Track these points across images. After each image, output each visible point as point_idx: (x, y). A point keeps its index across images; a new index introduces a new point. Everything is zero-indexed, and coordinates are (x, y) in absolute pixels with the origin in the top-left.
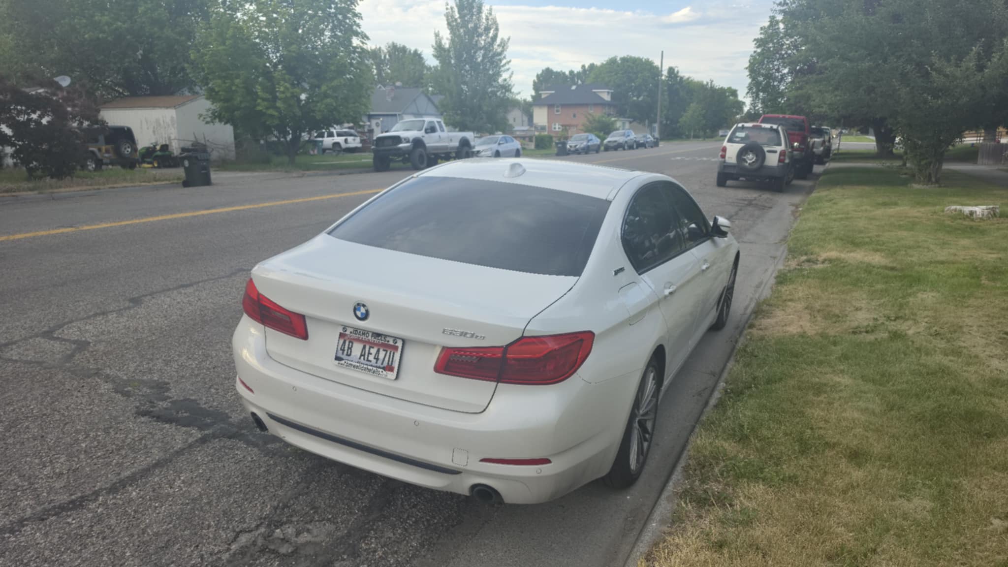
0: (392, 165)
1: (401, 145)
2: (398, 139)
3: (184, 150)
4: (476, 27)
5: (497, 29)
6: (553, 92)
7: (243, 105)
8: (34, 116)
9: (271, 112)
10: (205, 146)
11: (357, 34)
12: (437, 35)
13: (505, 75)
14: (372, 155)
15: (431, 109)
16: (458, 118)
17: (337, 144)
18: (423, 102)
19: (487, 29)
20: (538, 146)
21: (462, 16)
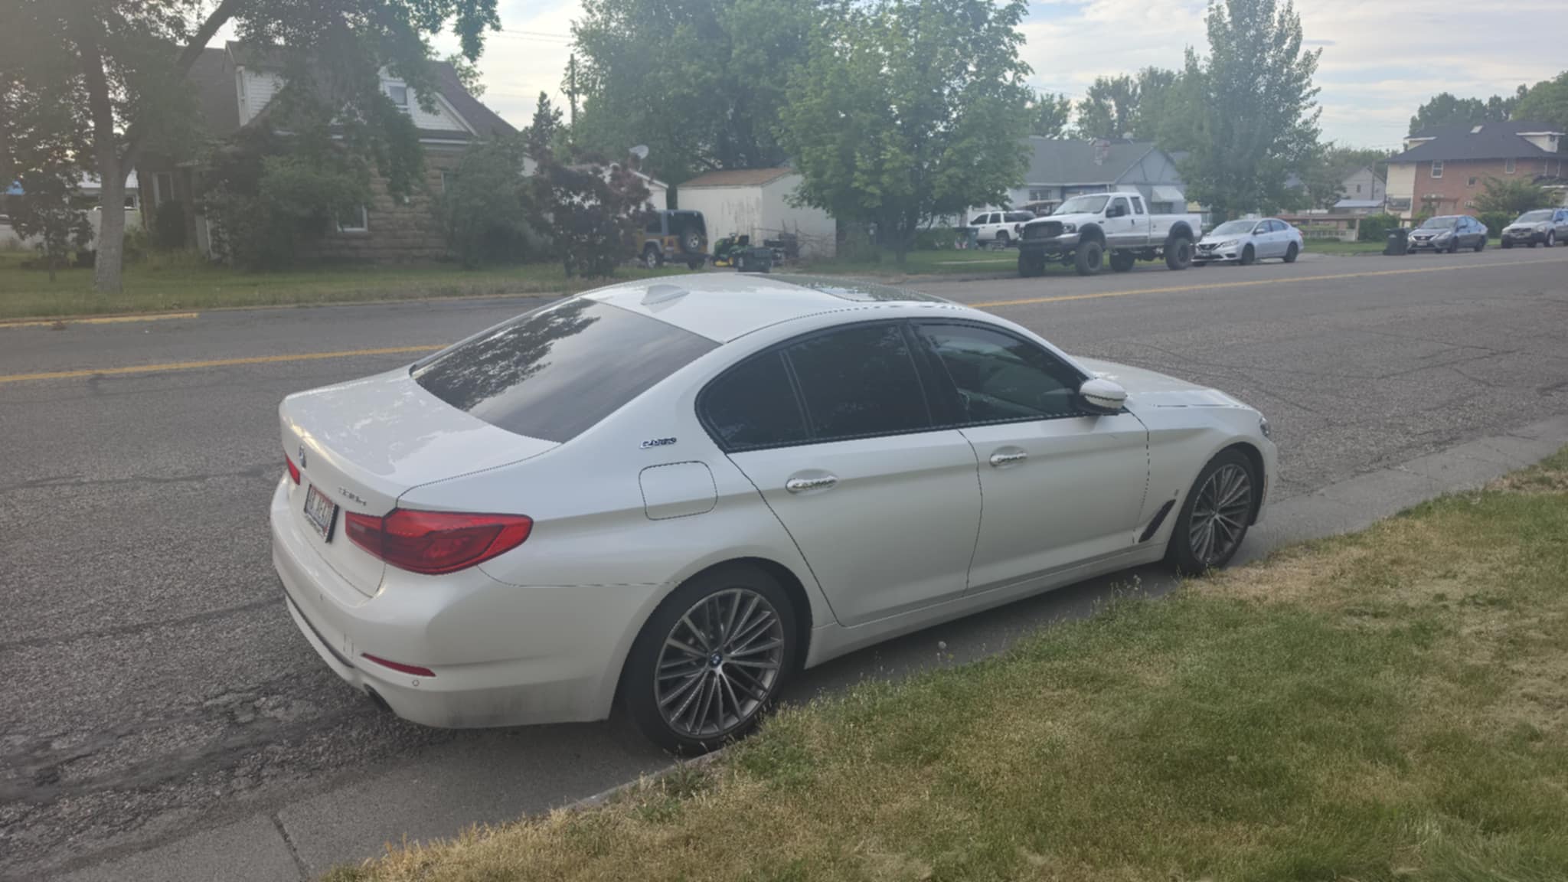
0: (1048, 267)
1: (1063, 236)
2: (1058, 227)
3: (767, 243)
4: (1261, 36)
5: (1298, 37)
6: (1432, 138)
7: (834, 181)
8: (577, 199)
9: (871, 189)
10: (794, 237)
11: (1012, 66)
12: (1189, 54)
13: (1306, 114)
14: (1016, 251)
15: (1170, 173)
16: (1211, 189)
17: (1003, 233)
18: (1156, 165)
19: (1281, 38)
20: (1363, 237)
21: (1236, 20)
